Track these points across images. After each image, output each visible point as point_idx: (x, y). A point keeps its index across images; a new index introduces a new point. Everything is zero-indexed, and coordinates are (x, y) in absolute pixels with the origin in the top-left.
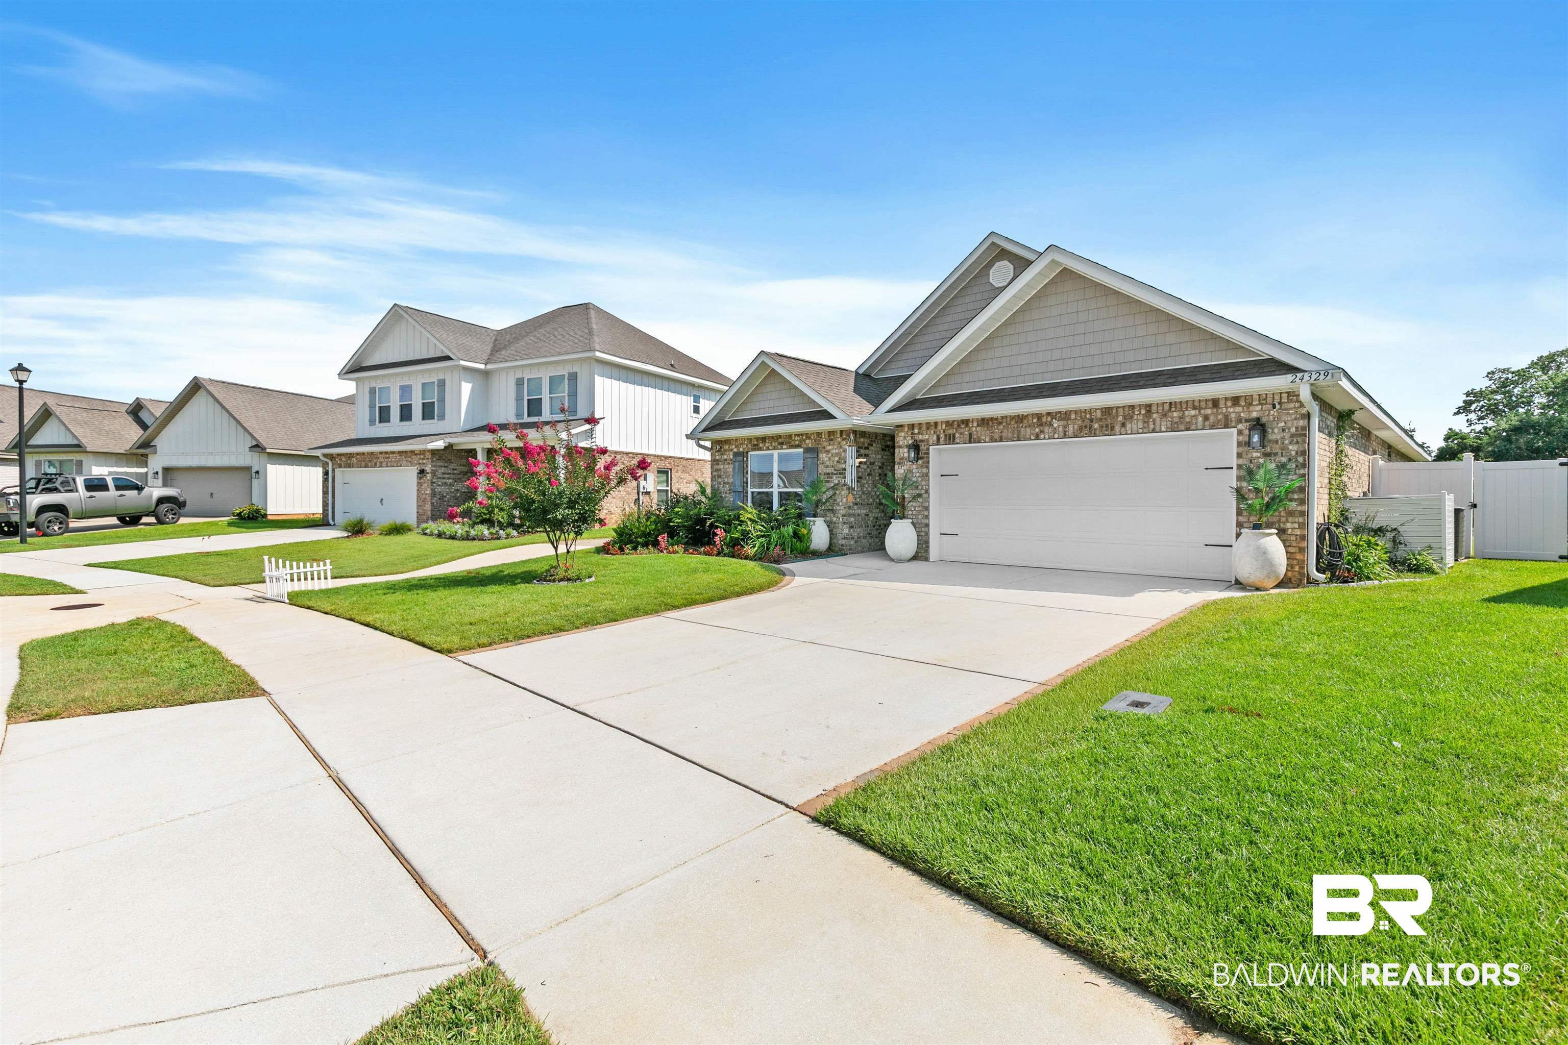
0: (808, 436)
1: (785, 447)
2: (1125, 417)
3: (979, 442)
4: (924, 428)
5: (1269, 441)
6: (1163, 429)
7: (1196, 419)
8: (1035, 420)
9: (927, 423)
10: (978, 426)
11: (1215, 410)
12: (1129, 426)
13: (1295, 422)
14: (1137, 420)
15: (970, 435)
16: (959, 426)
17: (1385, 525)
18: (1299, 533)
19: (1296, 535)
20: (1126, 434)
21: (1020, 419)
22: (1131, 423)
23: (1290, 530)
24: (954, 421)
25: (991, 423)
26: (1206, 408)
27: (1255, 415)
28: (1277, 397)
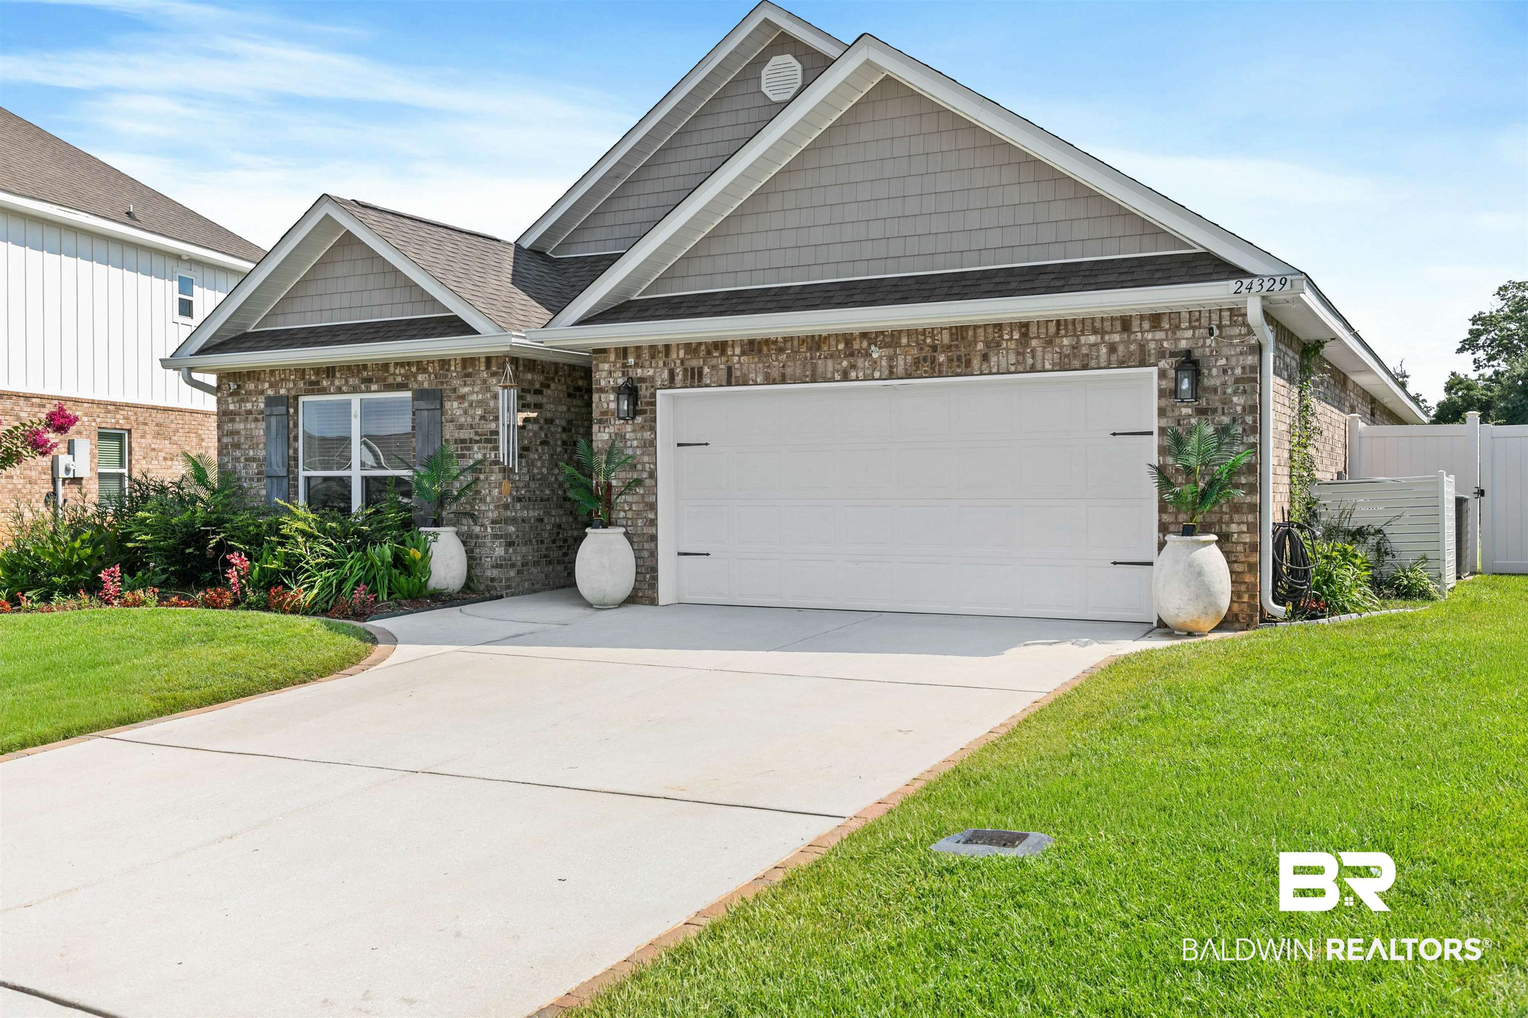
0: (421, 365)
1: (374, 387)
2: (987, 345)
3: (745, 384)
4: (646, 355)
5: (1205, 389)
6: (1048, 366)
7: (1098, 351)
8: (841, 346)
9: (651, 346)
10: (743, 353)
11: (1125, 336)
12: (994, 359)
13: (1241, 358)
14: (1007, 349)
15: (730, 370)
16: (709, 353)
17: (1365, 524)
18: (1248, 540)
19: (1245, 543)
20: (990, 373)
21: (815, 342)
22: (998, 354)
23: (1236, 536)
24: (700, 344)
25: (765, 349)
26: (1112, 332)
27: (1183, 344)
28: (1215, 317)
